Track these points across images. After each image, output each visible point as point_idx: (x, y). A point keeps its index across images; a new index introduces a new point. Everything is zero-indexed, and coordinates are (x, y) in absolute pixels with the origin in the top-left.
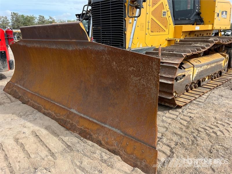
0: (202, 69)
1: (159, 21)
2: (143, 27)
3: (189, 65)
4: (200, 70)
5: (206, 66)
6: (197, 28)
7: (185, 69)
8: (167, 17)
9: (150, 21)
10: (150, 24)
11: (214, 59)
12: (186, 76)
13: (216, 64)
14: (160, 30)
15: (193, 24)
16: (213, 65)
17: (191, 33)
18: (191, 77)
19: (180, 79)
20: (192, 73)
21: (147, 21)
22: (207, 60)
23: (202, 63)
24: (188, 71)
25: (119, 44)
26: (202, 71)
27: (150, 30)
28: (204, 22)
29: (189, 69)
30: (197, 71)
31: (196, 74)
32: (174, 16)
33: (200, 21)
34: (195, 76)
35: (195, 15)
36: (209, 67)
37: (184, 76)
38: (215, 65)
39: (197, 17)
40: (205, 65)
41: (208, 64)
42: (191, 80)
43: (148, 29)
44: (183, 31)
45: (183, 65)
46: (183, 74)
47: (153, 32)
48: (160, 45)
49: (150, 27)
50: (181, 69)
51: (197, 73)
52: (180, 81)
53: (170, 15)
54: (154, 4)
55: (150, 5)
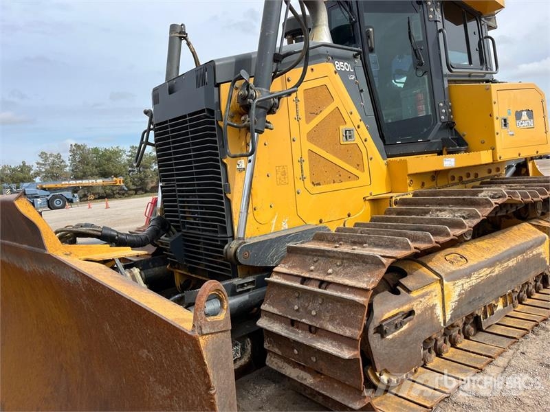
0: (474, 281)
1: (335, 154)
2: (284, 174)
3: (423, 276)
4: (466, 286)
5: (485, 272)
6: (449, 162)
7: (409, 291)
8: (357, 140)
9: (306, 158)
10: (306, 165)
11: (513, 244)
12: (417, 312)
14: (342, 176)
15: (440, 153)
16: (512, 263)
17: (436, 175)
18: (439, 311)
19: (393, 330)
20: (437, 301)
21: (297, 158)
22: (488, 249)
23: (471, 263)
24: (423, 296)
25: (215, 226)
26: (474, 289)
27: (308, 181)
28: (467, 144)
29: (427, 289)
30: (454, 291)
31: (456, 298)
32: (382, 137)
33: (456, 143)
34: (450, 305)
35: (440, 129)
36: (497, 270)
37: (411, 313)
38: (518, 263)
39: (448, 135)
40: (482, 268)
41: (491, 264)
42: (441, 320)
43: (303, 178)
44: (410, 172)
45: (403, 281)
46: (406, 308)
47: (319, 184)
48: (349, 215)
49: (307, 173)
50: (398, 293)
51: (459, 295)
52: (396, 333)
53: (364, 132)
54: (311, 114)
55: (298, 119)
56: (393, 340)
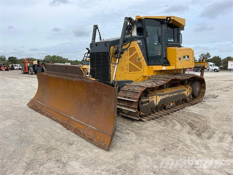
0: (165, 97)
1: (135, 64)
2: (123, 68)
3: (152, 94)
4: (162, 98)
6: (164, 68)
7: (149, 97)
8: (141, 61)
9: (128, 65)
11: (176, 90)
12: (150, 101)
13: (178, 93)
14: (137, 70)
15: (163, 66)
16: (175, 94)
17: (161, 71)
18: (155, 102)
19: (144, 103)
20: (155, 100)
21: (126, 65)
22: (170, 90)
23: (164, 93)
24: (151, 98)
25: (106, 79)
26: (164, 99)
27: (128, 71)
28: (170, 64)
29: (153, 97)
30: (159, 98)
31: (160, 100)
32: (148, 60)
33: (167, 63)
34: (158, 101)
35: (163, 59)
36: (171, 95)
37: (149, 101)
38: (177, 95)
39: (165, 61)
40: (167, 94)
41: (169, 94)
42: (156, 104)
43: (127, 70)
44: (154, 70)
45: (148, 95)
46: (148, 100)
47: (131, 71)
48: (137, 80)
49: (128, 69)
50: (146, 97)
51: (161, 99)
52: (145, 105)
53: (143, 59)
54: (130, 54)
55: (127, 55)
56: (144, 106)
